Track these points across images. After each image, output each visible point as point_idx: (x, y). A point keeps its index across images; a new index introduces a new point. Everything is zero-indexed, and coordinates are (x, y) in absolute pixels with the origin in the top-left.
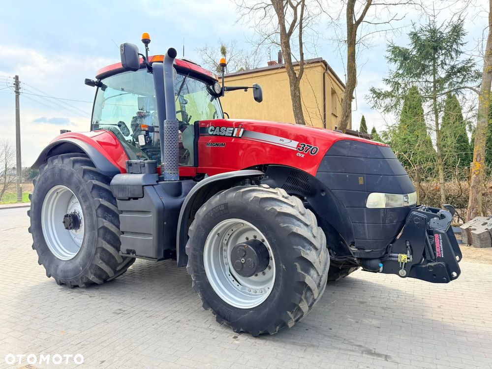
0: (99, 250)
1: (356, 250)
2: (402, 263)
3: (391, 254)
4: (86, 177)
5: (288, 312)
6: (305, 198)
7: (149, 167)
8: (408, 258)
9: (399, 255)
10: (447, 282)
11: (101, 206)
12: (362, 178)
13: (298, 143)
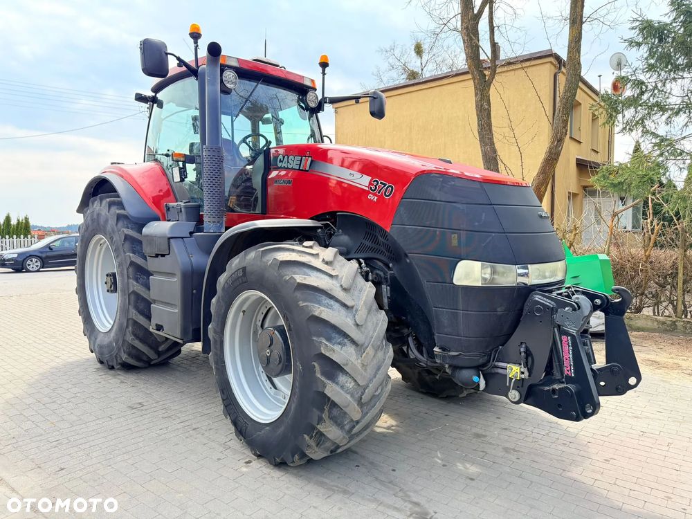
0: (130, 322)
1: (440, 350)
2: (511, 379)
3: (496, 364)
4: (120, 224)
5: (305, 436)
6: (391, 265)
7: (187, 213)
8: (523, 373)
9: (508, 365)
10: (577, 419)
11: (132, 263)
12: (456, 235)
13: (369, 178)
